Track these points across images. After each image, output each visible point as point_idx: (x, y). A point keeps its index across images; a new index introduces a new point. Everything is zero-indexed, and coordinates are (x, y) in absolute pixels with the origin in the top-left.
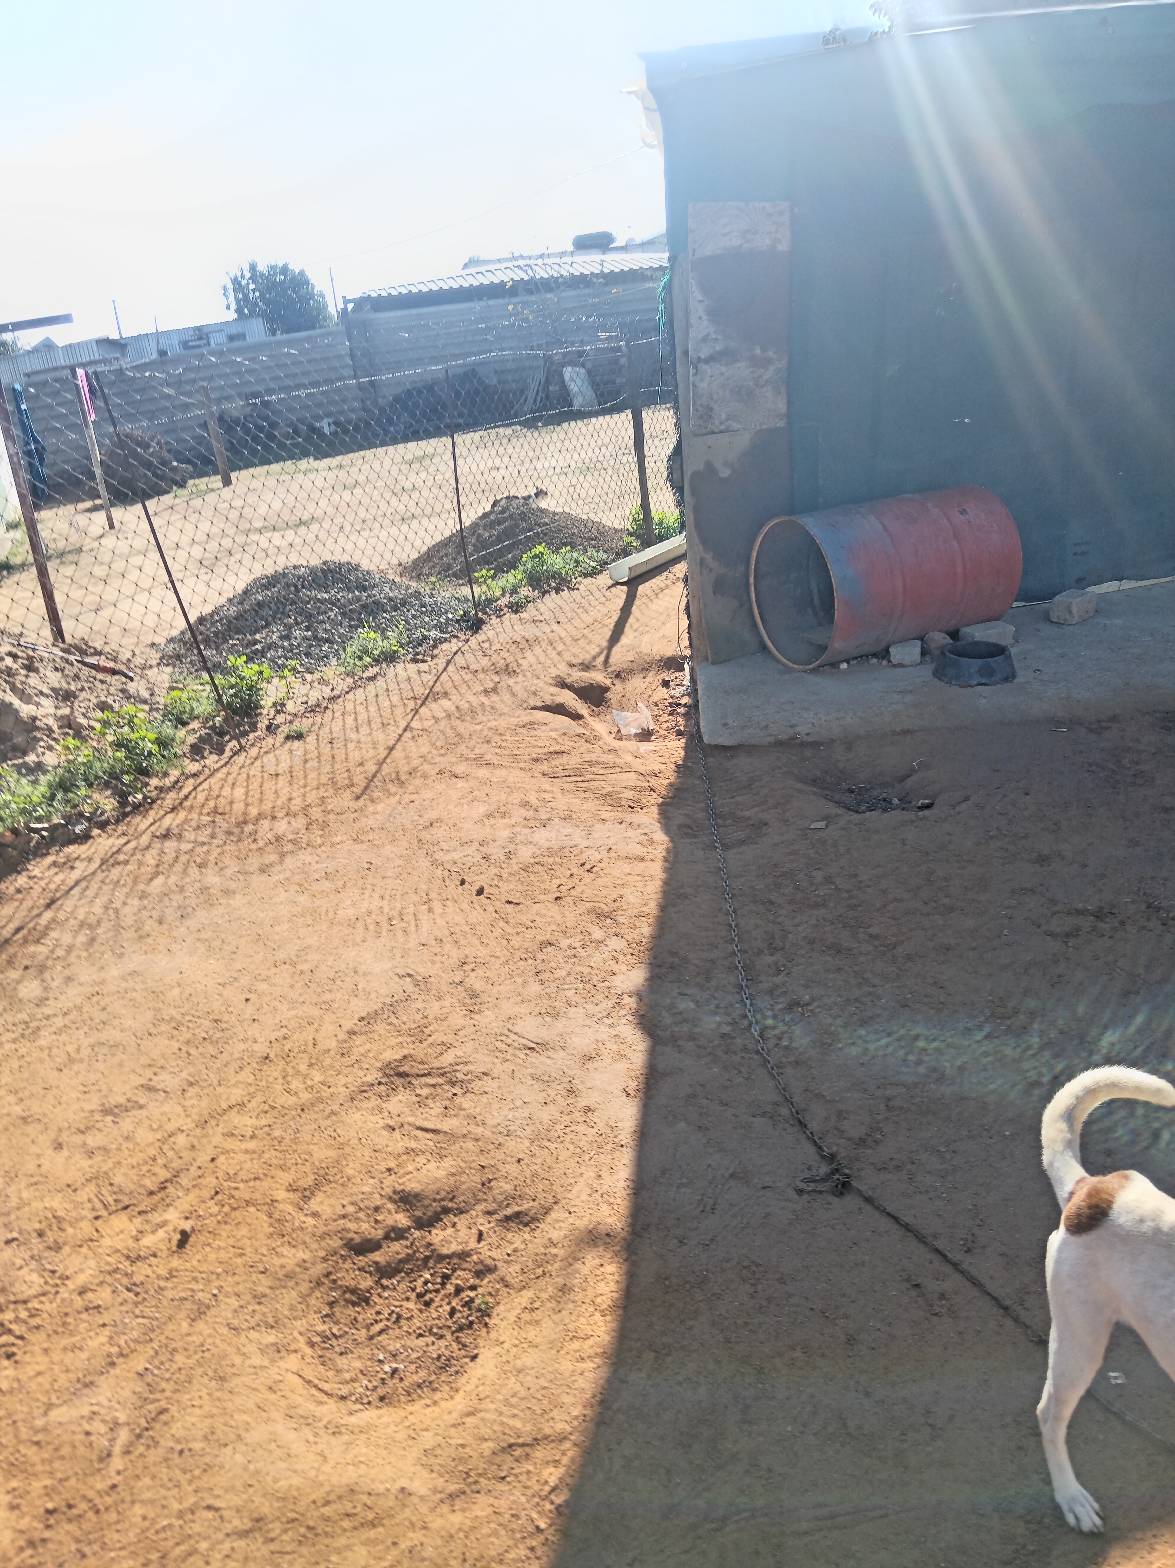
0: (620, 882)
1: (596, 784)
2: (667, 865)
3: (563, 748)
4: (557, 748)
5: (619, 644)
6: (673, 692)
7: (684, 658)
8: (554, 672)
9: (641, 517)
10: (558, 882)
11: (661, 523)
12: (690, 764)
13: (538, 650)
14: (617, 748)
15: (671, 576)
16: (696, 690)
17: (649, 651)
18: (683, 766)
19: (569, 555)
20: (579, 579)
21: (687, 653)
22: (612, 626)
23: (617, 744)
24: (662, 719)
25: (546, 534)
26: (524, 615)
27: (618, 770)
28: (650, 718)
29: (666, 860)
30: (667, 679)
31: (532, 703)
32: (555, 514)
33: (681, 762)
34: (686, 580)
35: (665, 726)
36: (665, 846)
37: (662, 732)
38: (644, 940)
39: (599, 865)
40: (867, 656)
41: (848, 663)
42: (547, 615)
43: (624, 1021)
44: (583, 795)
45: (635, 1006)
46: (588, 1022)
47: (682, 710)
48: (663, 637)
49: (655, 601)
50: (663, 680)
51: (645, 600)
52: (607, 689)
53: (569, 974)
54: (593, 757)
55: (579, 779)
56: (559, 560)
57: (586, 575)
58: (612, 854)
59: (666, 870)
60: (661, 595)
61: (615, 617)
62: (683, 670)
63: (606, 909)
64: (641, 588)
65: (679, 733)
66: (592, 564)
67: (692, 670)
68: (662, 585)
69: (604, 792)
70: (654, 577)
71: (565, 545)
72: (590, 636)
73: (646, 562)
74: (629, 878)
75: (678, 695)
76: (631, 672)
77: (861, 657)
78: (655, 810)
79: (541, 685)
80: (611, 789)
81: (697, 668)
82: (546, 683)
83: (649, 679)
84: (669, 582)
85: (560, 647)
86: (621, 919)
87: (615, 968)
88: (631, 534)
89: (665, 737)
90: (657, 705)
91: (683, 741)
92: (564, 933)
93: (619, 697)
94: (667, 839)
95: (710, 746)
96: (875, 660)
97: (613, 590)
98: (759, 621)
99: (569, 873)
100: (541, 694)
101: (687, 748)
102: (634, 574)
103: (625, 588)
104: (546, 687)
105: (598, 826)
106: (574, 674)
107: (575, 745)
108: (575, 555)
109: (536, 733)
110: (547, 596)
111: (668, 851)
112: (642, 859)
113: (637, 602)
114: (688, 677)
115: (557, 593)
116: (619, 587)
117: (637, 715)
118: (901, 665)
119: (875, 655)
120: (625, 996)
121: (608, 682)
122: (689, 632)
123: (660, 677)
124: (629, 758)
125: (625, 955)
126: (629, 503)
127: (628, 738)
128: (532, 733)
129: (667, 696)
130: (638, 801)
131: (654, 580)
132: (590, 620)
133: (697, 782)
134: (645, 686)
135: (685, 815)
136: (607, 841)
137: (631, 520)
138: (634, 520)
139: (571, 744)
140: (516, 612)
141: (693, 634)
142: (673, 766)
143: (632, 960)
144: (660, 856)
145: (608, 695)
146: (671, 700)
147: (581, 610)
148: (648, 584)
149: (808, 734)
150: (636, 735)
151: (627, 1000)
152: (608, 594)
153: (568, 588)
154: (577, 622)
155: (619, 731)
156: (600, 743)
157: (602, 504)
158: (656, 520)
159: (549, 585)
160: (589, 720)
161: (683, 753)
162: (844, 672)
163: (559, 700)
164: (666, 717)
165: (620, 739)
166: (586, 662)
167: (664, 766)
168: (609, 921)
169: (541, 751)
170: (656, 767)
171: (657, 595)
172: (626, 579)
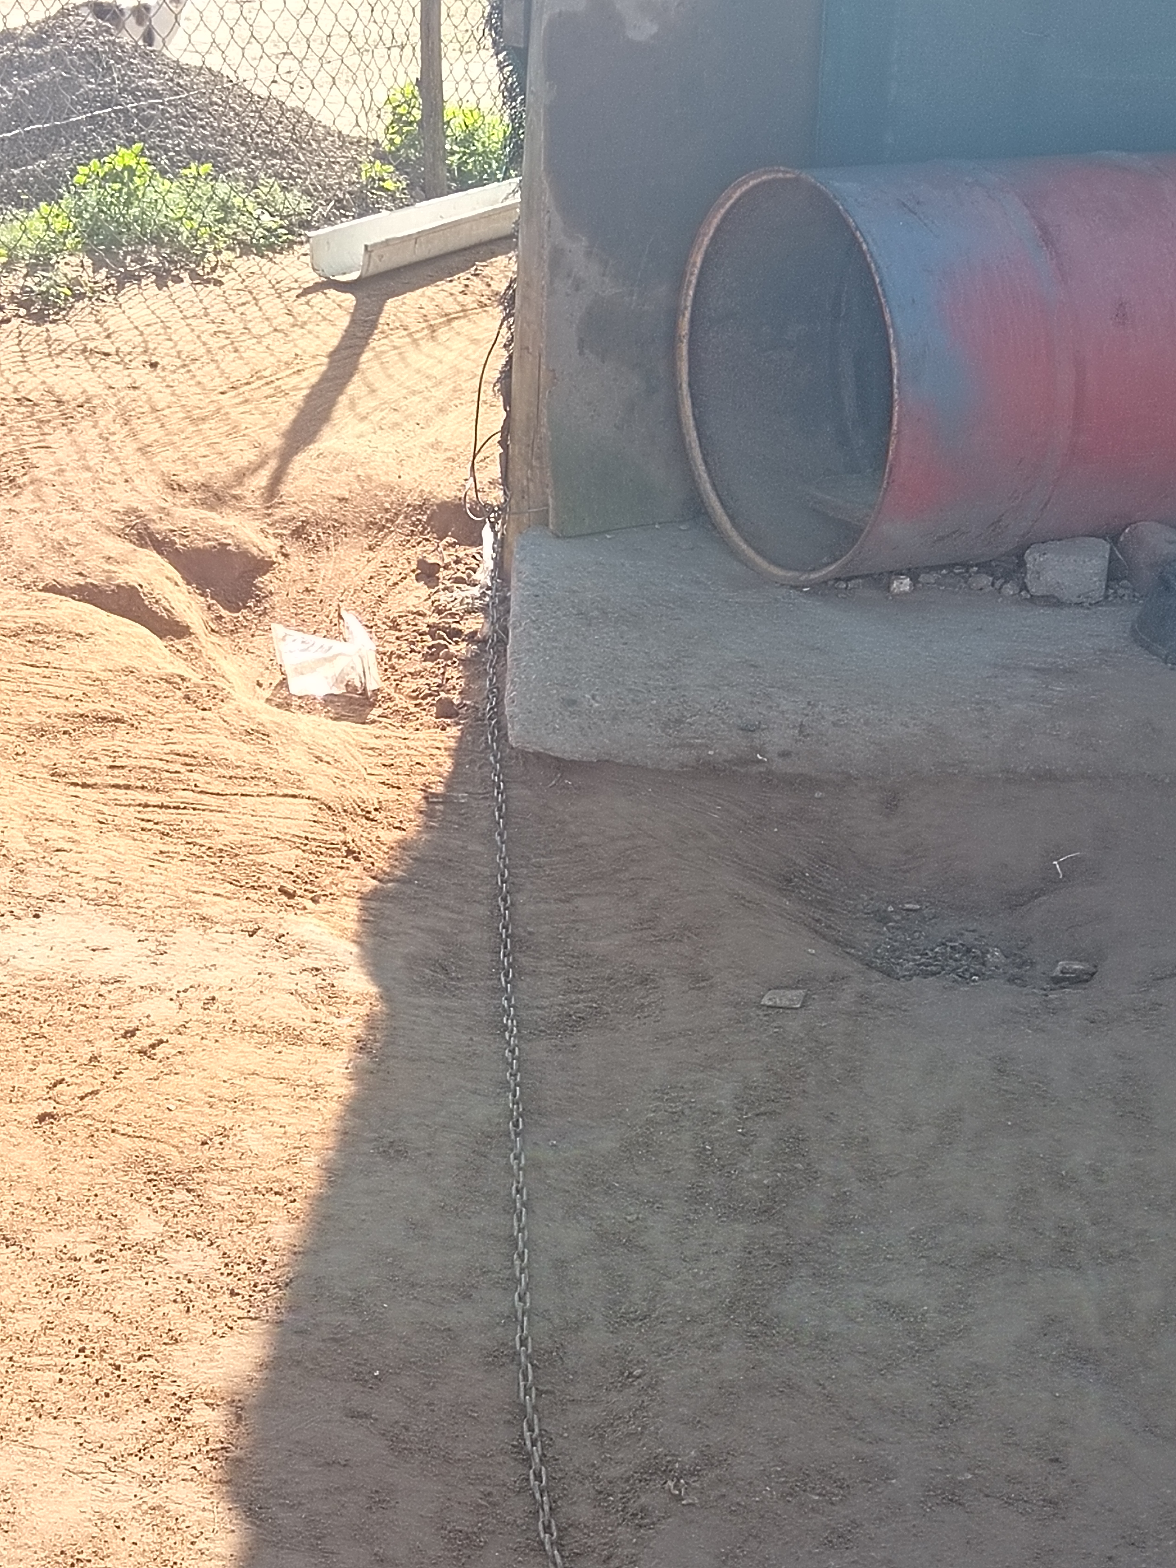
0: (225, 1091)
1: (197, 819)
2: (364, 1060)
3: (120, 710)
4: (103, 707)
5: (313, 449)
6: (443, 598)
7: (484, 510)
8: (123, 497)
9: (417, 114)
10: (54, 1072)
11: (468, 139)
12: (462, 797)
13: (86, 433)
14: (270, 728)
15: (477, 284)
16: (505, 600)
17: (393, 479)
18: (445, 799)
19: (205, 188)
20: (226, 256)
21: (495, 497)
22: (299, 398)
23: (269, 716)
24: (404, 666)
25: (147, 121)
26: (61, 331)
27: (265, 787)
28: (372, 659)
29: (362, 1046)
30: (432, 559)
31: (50, 574)
32: (181, 69)
33: (439, 789)
34: (508, 301)
35: (410, 685)
36: (364, 1010)
37: (400, 701)
38: (271, 1258)
39: (174, 1039)
40: (967, 566)
41: (915, 580)
42: (127, 339)
43: (183, 1470)
44: (158, 844)
45: (221, 1433)
46: (83, 1463)
47: (461, 649)
48: (435, 445)
49: (427, 346)
50: (422, 563)
51: (399, 338)
52: (264, 566)
53: (48, 1328)
54: (201, 744)
55: (154, 799)
56: (176, 197)
57: (246, 249)
58: (216, 1014)
59: (358, 1075)
60: (443, 334)
61: (312, 376)
62: (478, 542)
63: (177, 1161)
64: (391, 304)
65: (447, 711)
66: (266, 219)
67: (501, 544)
68: (451, 306)
69: (218, 842)
70: (431, 280)
71: (199, 157)
72: (234, 414)
73: (416, 238)
74: (253, 1084)
75: (457, 608)
76: (338, 526)
77: (951, 566)
78: (351, 908)
79: (81, 527)
80: (238, 838)
81: (514, 542)
82: (97, 524)
83: (381, 554)
84: (469, 300)
85: (151, 433)
86: (215, 1195)
87: (180, 1322)
88: (383, 157)
89: (407, 717)
90: (395, 627)
91: (454, 731)
92: (51, 1213)
93: (294, 591)
94: (374, 990)
95: (524, 753)
96: (985, 580)
97: (317, 298)
98: (692, 435)
99: (86, 1051)
100: (79, 552)
101: (459, 753)
102: (379, 265)
103: (349, 300)
104: (93, 535)
105: (188, 934)
106: (178, 511)
107: (154, 705)
108: (222, 189)
109: (48, 656)
110: (131, 289)
111: (371, 1023)
112: (297, 1038)
113: (377, 342)
114: (488, 563)
115: (161, 284)
116: (332, 292)
117: (337, 646)
118: (1052, 601)
119: (985, 567)
120: (197, 1404)
121: (269, 547)
122: (503, 443)
123: (415, 553)
124: (298, 760)
125: (212, 1292)
126: (387, 72)
127: (307, 704)
128: (41, 656)
129: (425, 607)
130: (310, 879)
131: (430, 290)
132: (241, 372)
133: (475, 847)
134: (370, 570)
135: (431, 931)
136: (207, 977)
137: (388, 118)
138: (397, 119)
139: (144, 700)
140: (39, 319)
141: (514, 450)
142: (418, 797)
143: (233, 1309)
144: (348, 1035)
145: (265, 581)
146: (434, 619)
147: (222, 340)
148: (412, 298)
149: (785, 754)
150: (329, 700)
151: (201, 1414)
152: (299, 307)
153: (194, 275)
154: (206, 373)
155: (283, 683)
156: (226, 708)
157: (311, 65)
158: (456, 128)
159: (141, 260)
160: (205, 640)
161: (448, 765)
162: (901, 598)
163: (126, 576)
164: (416, 663)
165: (285, 705)
166: (217, 485)
167: (392, 794)
168: (180, 1195)
169: (58, 707)
170: (372, 795)
171: (433, 329)
172: (354, 276)
